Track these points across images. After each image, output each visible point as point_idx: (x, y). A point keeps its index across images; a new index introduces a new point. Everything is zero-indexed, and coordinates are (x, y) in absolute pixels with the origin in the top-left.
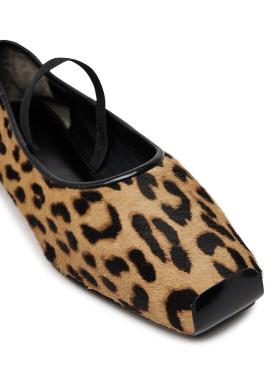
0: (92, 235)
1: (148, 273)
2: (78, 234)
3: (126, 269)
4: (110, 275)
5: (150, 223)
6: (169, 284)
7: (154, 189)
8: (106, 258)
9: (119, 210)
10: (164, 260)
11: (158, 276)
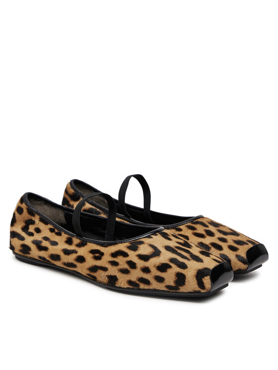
0: (145, 258)
1: (183, 266)
2: (136, 260)
3: (170, 267)
4: (160, 273)
5: (175, 248)
6: (195, 268)
7: (169, 237)
8: (157, 265)
9: (156, 245)
10: (188, 260)
11: (188, 266)
